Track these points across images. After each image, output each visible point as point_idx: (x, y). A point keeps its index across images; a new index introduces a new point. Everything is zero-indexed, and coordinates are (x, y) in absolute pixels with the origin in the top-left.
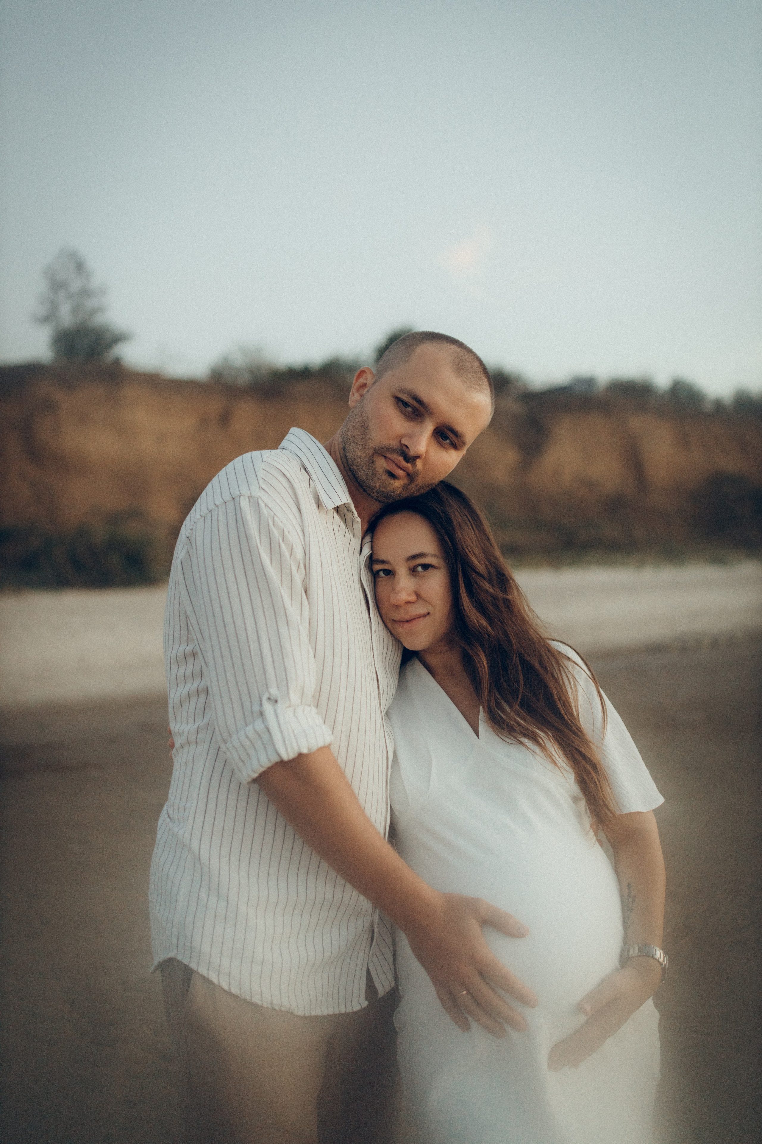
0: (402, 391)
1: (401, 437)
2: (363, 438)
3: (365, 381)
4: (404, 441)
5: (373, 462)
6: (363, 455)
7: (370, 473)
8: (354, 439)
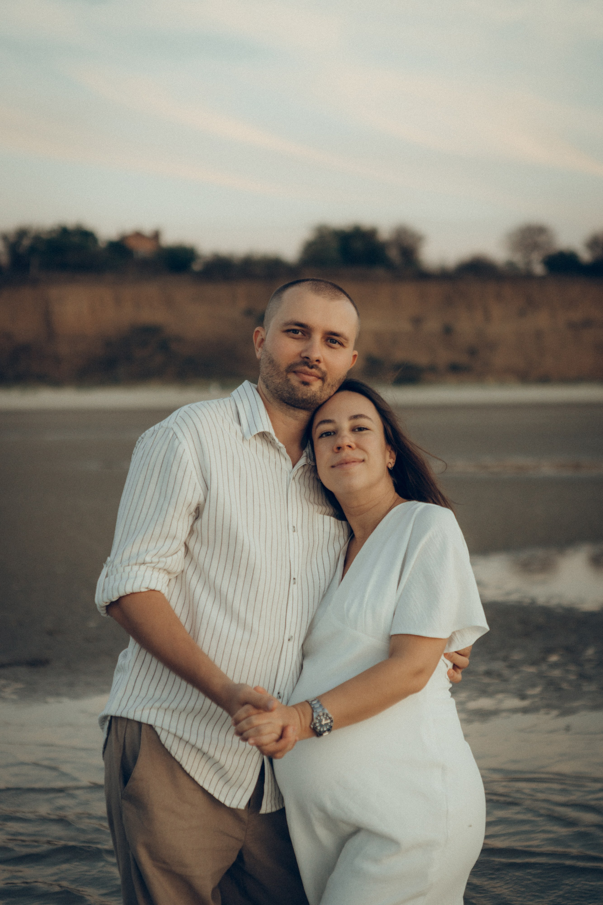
0: (286, 324)
1: (300, 354)
2: (274, 370)
3: (261, 337)
4: (304, 355)
5: (289, 380)
6: (281, 381)
7: (290, 390)
8: (269, 375)
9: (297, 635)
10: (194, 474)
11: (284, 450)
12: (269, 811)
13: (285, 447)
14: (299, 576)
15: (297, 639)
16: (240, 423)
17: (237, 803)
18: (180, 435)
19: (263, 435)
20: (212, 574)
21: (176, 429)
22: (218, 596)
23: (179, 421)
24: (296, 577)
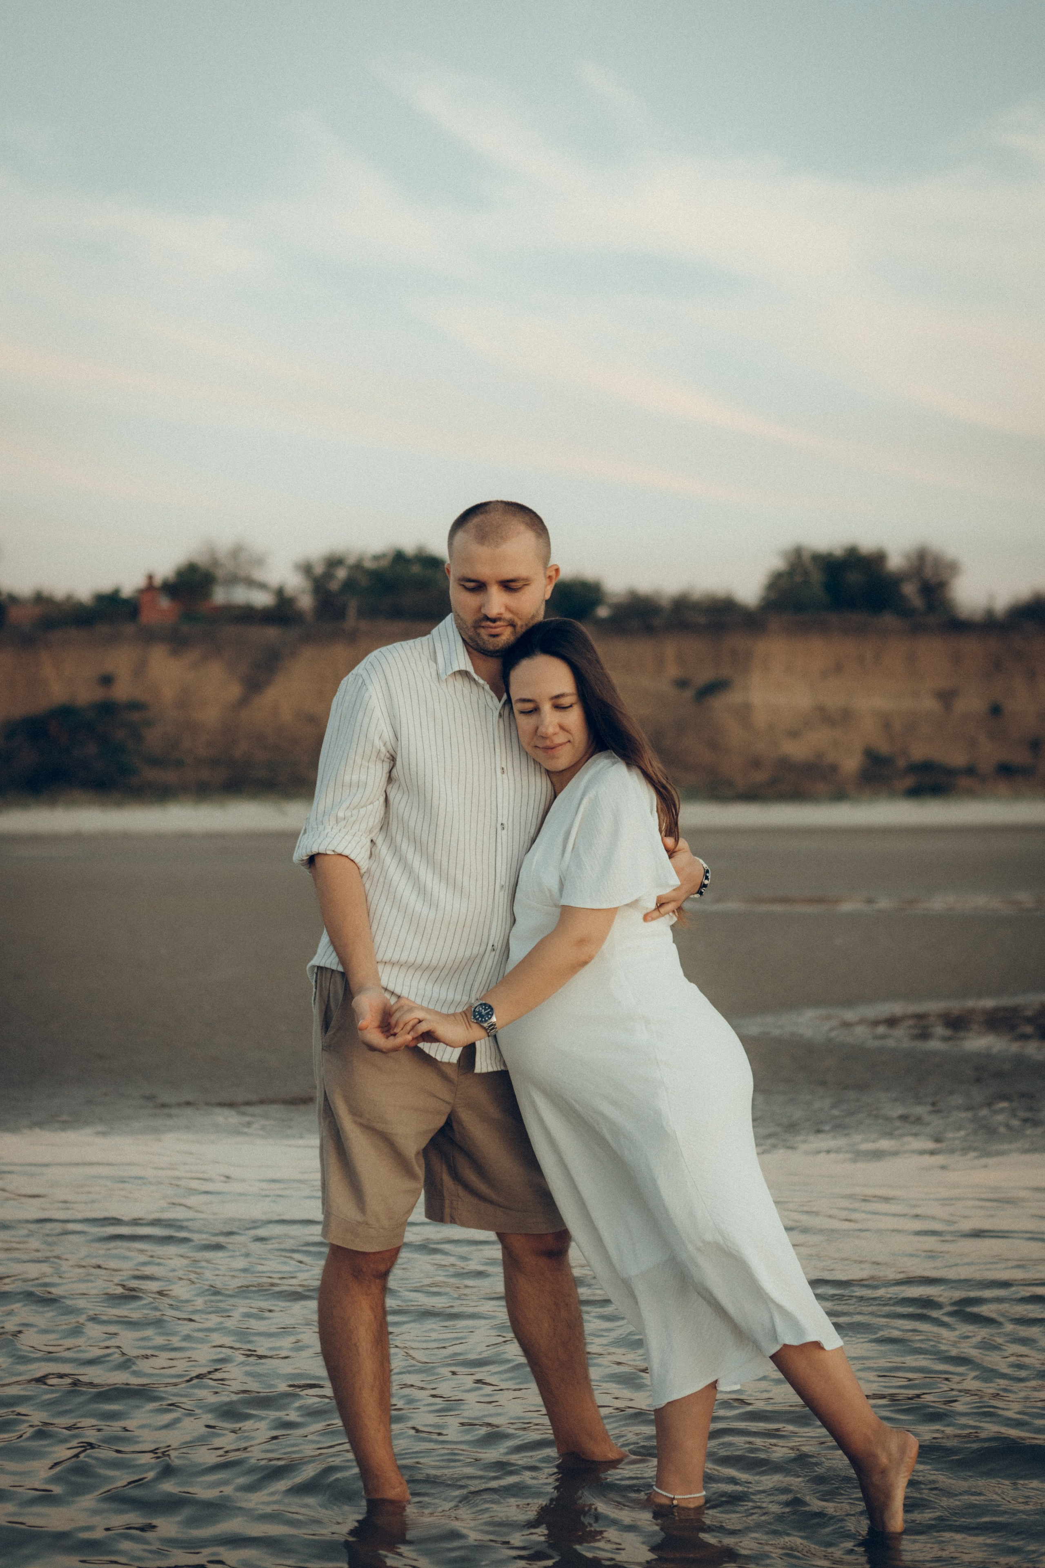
5: (478, 634)
7: (481, 641)
9: (507, 884)
10: (381, 722)
11: (487, 687)
12: (484, 1070)
13: (488, 683)
14: (510, 819)
15: (507, 888)
16: (436, 662)
17: (449, 1057)
18: (367, 682)
19: (464, 674)
20: (412, 824)
21: (365, 674)
22: (418, 844)
23: (369, 667)
24: (505, 822)
